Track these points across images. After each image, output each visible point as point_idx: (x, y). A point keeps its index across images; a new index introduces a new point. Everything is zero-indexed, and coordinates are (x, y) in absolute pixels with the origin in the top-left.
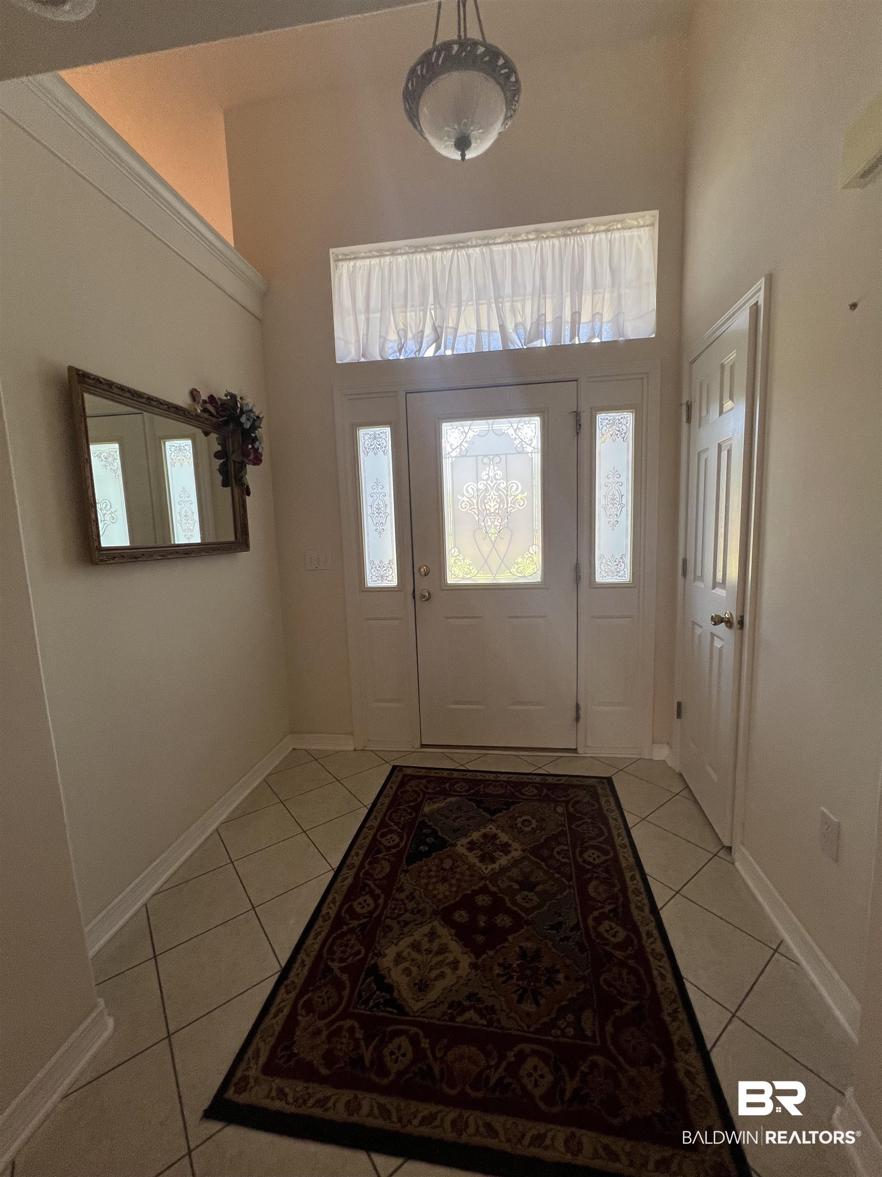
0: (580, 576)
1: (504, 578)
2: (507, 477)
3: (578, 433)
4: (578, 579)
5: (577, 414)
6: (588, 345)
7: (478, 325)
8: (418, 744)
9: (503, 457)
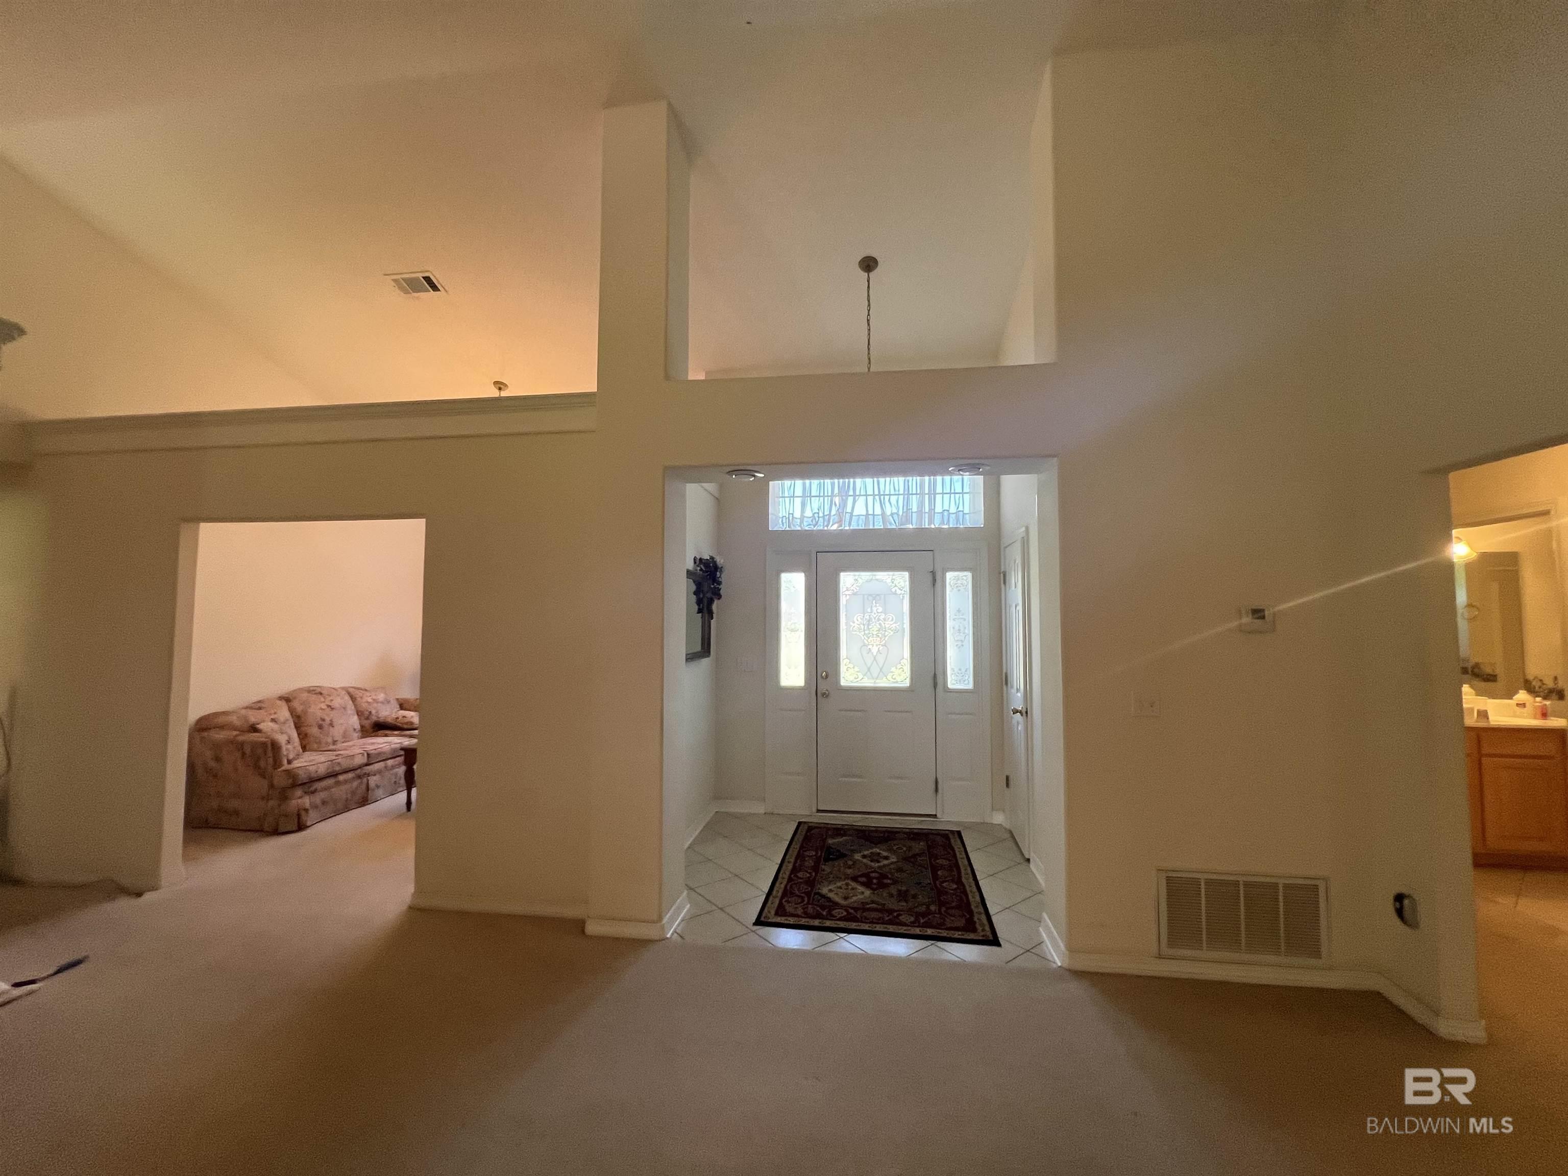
0: (937, 683)
1: (883, 683)
2: (885, 612)
3: (934, 585)
4: (935, 686)
5: (933, 573)
6: (939, 530)
7: (867, 510)
8: (814, 810)
9: (883, 596)
